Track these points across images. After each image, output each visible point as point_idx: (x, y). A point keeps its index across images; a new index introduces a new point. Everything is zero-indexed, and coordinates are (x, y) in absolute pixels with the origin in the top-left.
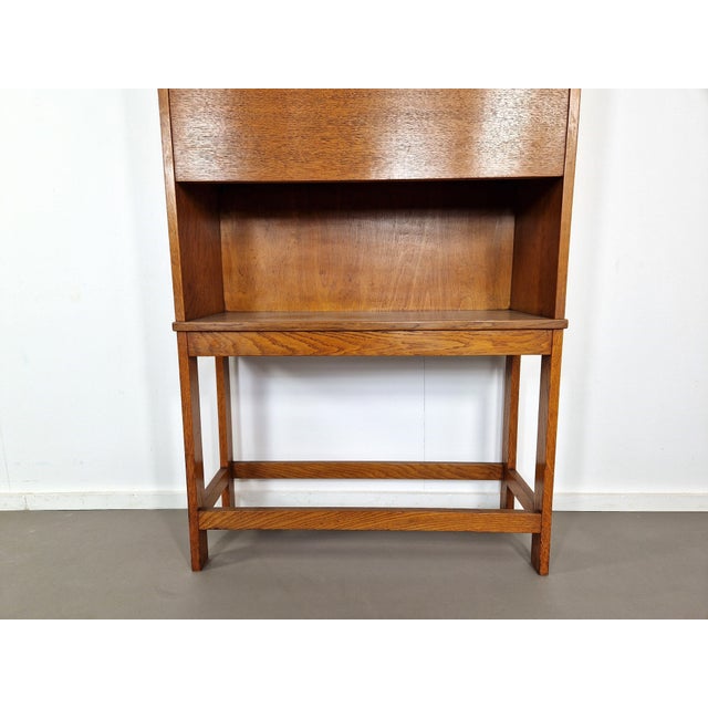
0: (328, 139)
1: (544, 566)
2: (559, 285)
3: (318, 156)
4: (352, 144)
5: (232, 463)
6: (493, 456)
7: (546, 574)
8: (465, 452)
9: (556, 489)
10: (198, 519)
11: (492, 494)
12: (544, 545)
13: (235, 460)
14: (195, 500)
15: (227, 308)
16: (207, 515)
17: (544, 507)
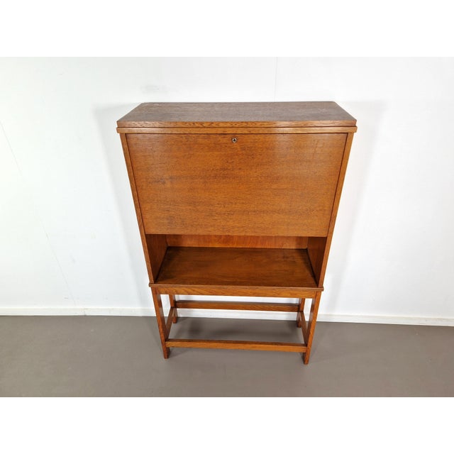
0: (216, 220)
1: (306, 362)
4: (228, 221)
5: (176, 302)
7: (307, 364)
10: (165, 344)
12: (307, 356)
14: (163, 339)
15: (169, 245)
16: (169, 343)
17: (309, 344)
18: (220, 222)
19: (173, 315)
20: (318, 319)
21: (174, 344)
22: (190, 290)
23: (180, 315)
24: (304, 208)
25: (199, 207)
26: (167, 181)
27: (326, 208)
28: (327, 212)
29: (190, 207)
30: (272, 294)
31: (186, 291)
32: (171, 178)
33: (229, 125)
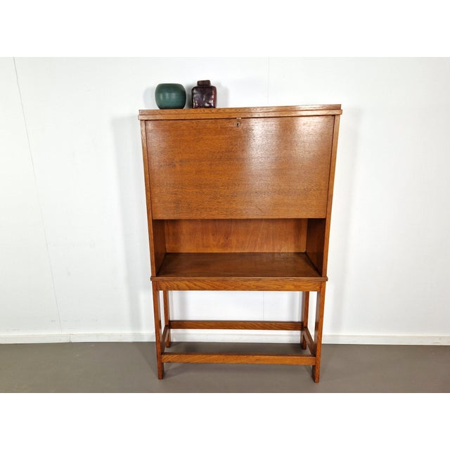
0: (220, 202)
1: (317, 379)
2: (324, 266)
3: (215, 209)
4: (231, 204)
5: (170, 321)
6: (297, 318)
7: (318, 382)
8: (284, 317)
9: (324, 333)
10: (161, 358)
11: (297, 336)
12: (317, 370)
13: (171, 319)
14: (159, 350)
15: (168, 251)
16: (165, 356)
17: (317, 354)
18: (224, 205)
19: (166, 340)
20: (324, 341)
21: (170, 358)
22: (191, 285)
23: (174, 339)
24: (302, 188)
25: (204, 190)
26: (177, 164)
27: (322, 188)
28: (323, 191)
29: (197, 190)
30: (275, 287)
31: (187, 286)
32: (181, 161)
33: (233, 111)
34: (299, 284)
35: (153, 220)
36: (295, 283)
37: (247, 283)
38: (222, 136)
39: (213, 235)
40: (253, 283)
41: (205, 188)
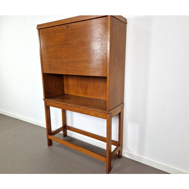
0: (64, 66)
10: (48, 136)
12: (107, 166)
14: (47, 133)
15: (65, 93)
21: (51, 137)
26: (49, 48)
29: (56, 60)
33: (66, 20)
34: (97, 113)
35: (43, 73)
36: (95, 112)
37: (75, 108)
38: (63, 33)
39: (81, 88)
40: (77, 109)
41: (58, 59)
